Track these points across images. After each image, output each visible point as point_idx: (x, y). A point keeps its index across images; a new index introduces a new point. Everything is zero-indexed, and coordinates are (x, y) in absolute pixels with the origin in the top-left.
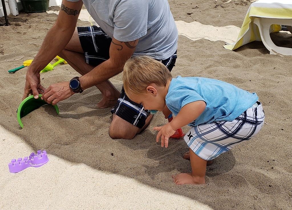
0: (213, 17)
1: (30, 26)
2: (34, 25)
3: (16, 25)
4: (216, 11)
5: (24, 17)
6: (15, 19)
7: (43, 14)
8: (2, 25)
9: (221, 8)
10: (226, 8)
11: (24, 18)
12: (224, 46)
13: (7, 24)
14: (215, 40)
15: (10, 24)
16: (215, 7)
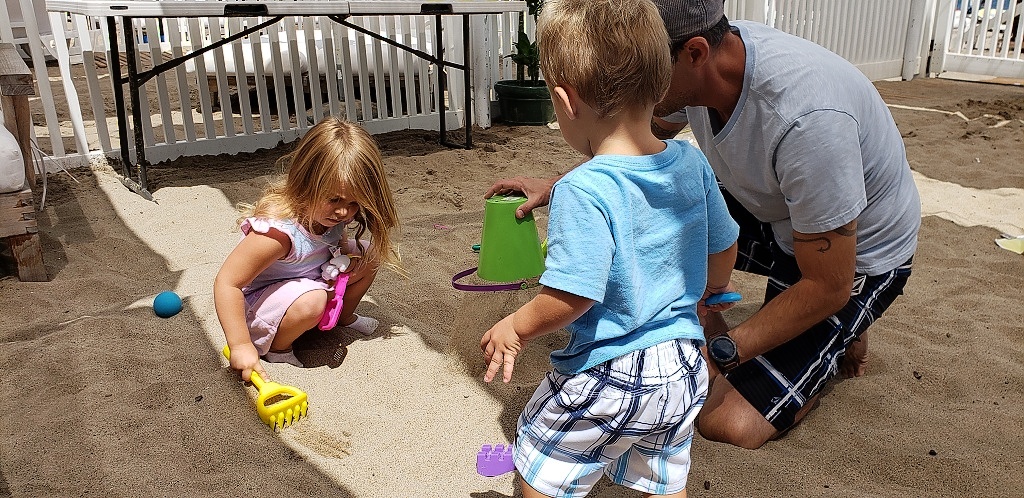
0: (960, 163)
1: (515, 153)
2: (523, 151)
3: (487, 149)
4: (966, 146)
5: (501, 132)
6: (484, 136)
7: (541, 129)
8: (459, 148)
9: (983, 139)
10: (998, 143)
11: (501, 135)
12: (999, 241)
13: (469, 146)
14: (969, 224)
15: (475, 147)
16: (965, 137)
